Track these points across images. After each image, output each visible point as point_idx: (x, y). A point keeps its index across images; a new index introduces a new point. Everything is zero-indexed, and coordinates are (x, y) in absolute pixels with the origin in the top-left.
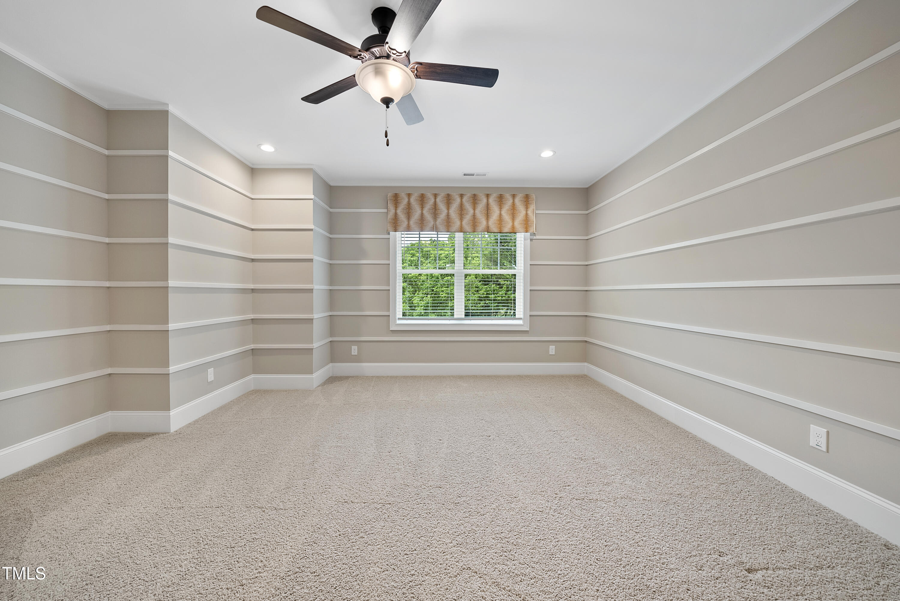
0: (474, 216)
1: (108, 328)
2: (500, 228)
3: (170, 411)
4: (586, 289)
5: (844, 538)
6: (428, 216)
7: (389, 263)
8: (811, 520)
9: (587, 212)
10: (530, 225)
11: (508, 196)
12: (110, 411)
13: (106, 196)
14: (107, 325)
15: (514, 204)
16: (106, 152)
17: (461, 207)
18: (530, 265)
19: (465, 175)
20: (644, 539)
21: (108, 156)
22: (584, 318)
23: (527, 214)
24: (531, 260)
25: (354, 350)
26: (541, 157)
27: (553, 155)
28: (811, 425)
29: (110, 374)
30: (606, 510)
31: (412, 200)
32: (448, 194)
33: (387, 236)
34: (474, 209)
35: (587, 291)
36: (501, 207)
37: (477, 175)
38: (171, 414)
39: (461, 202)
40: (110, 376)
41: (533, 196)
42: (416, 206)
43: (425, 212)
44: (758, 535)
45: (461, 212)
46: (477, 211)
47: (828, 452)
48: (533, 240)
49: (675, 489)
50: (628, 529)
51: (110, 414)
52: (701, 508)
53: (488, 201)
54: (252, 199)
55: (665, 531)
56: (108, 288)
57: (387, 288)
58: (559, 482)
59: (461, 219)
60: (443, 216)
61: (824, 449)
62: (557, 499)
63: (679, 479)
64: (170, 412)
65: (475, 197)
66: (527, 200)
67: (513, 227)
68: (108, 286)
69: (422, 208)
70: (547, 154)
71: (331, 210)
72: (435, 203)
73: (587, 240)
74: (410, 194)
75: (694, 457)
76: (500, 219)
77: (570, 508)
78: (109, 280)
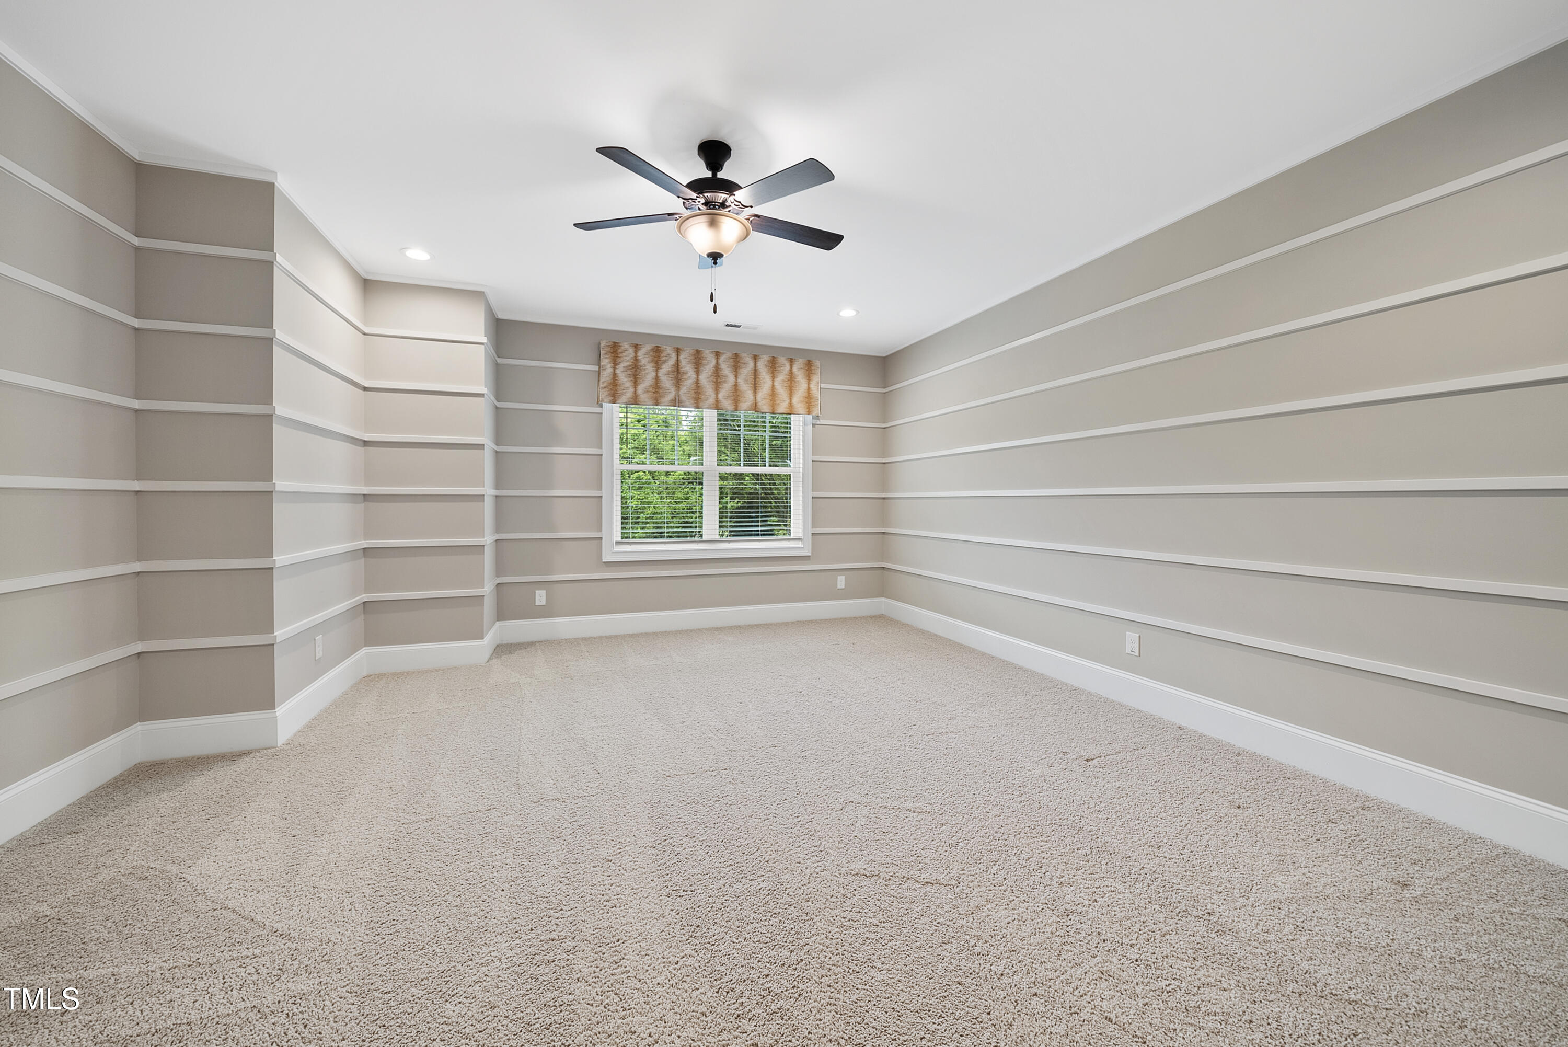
0: (736, 385)
1: (137, 567)
2: (773, 406)
3: (274, 709)
4: (883, 495)
5: (1152, 728)
6: (667, 383)
7: (600, 453)
8: (1128, 720)
9: (884, 390)
10: (813, 404)
11: (783, 361)
12: (139, 723)
13: (136, 323)
14: (135, 562)
15: (791, 373)
16: (136, 241)
17: (717, 373)
18: (813, 461)
19: (727, 325)
20: (1000, 754)
21: (137, 249)
22: (880, 536)
23: (809, 389)
24: (814, 454)
25: (541, 597)
26: (839, 315)
27: (857, 314)
28: (1127, 633)
29: (139, 654)
30: (959, 739)
31: (641, 354)
32: (697, 350)
33: (598, 410)
34: (736, 376)
35: (884, 498)
36: (774, 375)
37: (745, 328)
38: (277, 714)
39: (717, 363)
40: (139, 657)
41: (817, 363)
42: (647, 364)
43: (662, 374)
44: (1090, 737)
45: (717, 379)
46: (741, 380)
47: (1140, 656)
48: (816, 426)
49: (1015, 714)
50: (984, 749)
51: (139, 727)
52: (1042, 725)
53: (755, 364)
54: (365, 334)
55: (1016, 746)
56: (137, 492)
57: (597, 493)
58: (903, 724)
59: (717, 390)
60: (689, 383)
61: (1137, 654)
62: (908, 737)
63: (1017, 705)
64: (276, 710)
65: (737, 358)
66: (809, 367)
67: (791, 406)
68: (138, 489)
69: (657, 368)
70: (848, 313)
71: (499, 360)
72: (678, 362)
73: (885, 428)
74: (637, 345)
75: (1026, 685)
76: (773, 393)
77: (924, 743)
78: (139, 478)
